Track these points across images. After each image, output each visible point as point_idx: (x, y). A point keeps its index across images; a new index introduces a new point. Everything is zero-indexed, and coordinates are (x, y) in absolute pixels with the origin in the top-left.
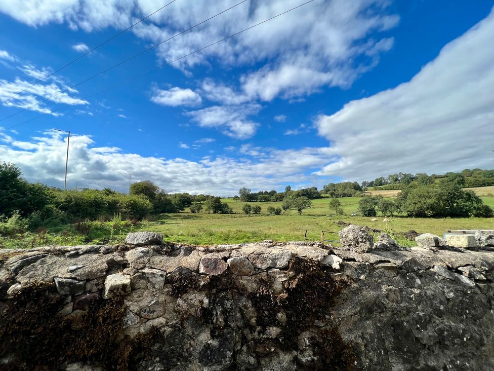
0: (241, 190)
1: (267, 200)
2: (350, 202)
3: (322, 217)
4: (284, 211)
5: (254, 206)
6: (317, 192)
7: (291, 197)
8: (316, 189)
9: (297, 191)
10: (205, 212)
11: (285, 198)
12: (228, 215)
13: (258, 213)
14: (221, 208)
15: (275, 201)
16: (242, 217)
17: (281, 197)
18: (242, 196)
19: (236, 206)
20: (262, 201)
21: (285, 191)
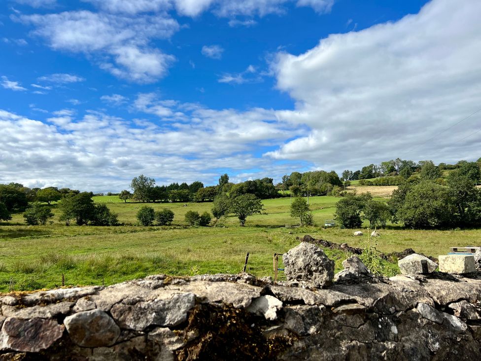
1: (185, 199)
2: (324, 204)
3: (279, 229)
4: (215, 219)
5: (161, 210)
6: (272, 187)
7: (228, 194)
8: (271, 181)
9: (239, 185)
10: (59, 223)
11: (217, 196)
12: (108, 227)
13: (167, 223)
14: (94, 214)
15: (199, 202)
16: (135, 231)
17: (212, 194)
18: (137, 192)
19: (125, 211)
20: (177, 202)
21: (219, 184)
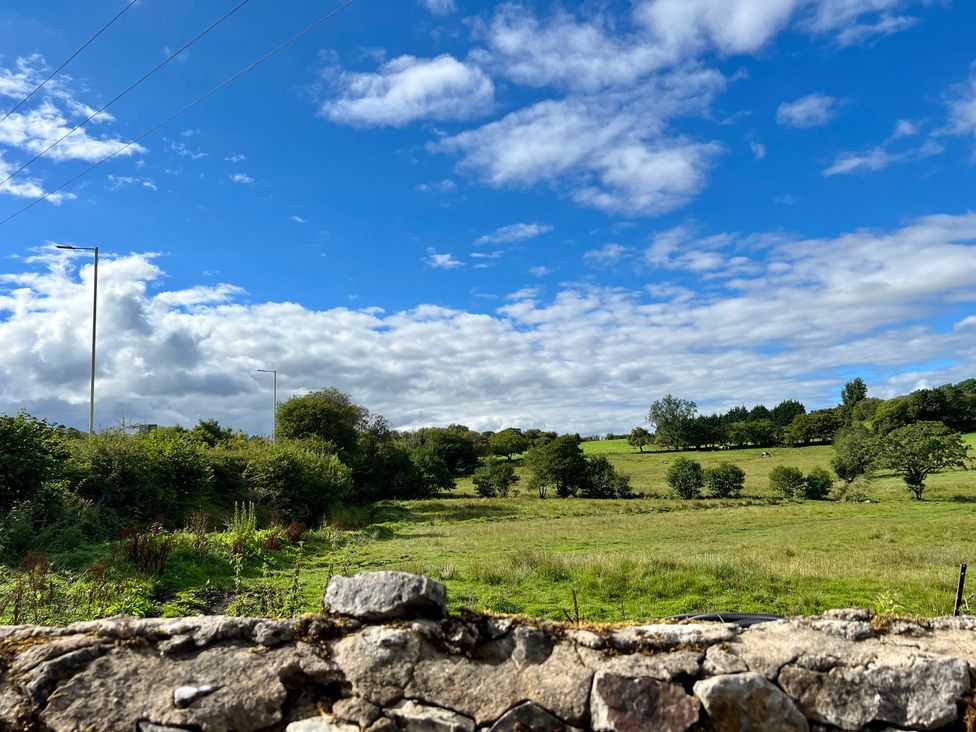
0: (655, 407)
1: (765, 441)
4: (841, 483)
5: (716, 466)
7: (868, 425)
9: (894, 402)
10: (528, 493)
11: (842, 431)
12: (614, 501)
13: (732, 493)
14: (586, 475)
15: (798, 445)
16: (667, 510)
17: (827, 427)
18: (662, 431)
19: (643, 469)
20: (747, 447)
21: (842, 403)
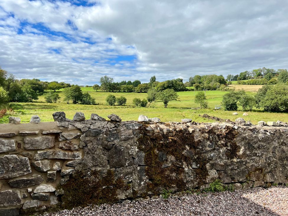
0: (102, 79)
1: (130, 91)
2: (214, 95)
3: (188, 110)
4: (149, 103)
5: (119, 97)
6: (183, 85)
7: (156, 88)
8: (181, 81)
9: (162, 83)
10: (63, 102)
11: (149, 90)
12: (91, 105)
13: (123, 104)
14: (82, 98)
15: (139, 92)
16: (107, 108)
17: (146, 88)
18: (103, 86)
19: (97, 96)
20: (126, 92)
21: (150, 82)
